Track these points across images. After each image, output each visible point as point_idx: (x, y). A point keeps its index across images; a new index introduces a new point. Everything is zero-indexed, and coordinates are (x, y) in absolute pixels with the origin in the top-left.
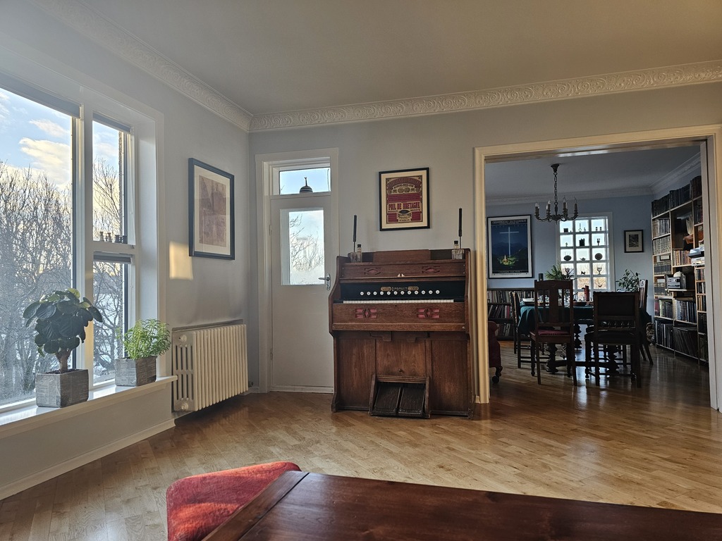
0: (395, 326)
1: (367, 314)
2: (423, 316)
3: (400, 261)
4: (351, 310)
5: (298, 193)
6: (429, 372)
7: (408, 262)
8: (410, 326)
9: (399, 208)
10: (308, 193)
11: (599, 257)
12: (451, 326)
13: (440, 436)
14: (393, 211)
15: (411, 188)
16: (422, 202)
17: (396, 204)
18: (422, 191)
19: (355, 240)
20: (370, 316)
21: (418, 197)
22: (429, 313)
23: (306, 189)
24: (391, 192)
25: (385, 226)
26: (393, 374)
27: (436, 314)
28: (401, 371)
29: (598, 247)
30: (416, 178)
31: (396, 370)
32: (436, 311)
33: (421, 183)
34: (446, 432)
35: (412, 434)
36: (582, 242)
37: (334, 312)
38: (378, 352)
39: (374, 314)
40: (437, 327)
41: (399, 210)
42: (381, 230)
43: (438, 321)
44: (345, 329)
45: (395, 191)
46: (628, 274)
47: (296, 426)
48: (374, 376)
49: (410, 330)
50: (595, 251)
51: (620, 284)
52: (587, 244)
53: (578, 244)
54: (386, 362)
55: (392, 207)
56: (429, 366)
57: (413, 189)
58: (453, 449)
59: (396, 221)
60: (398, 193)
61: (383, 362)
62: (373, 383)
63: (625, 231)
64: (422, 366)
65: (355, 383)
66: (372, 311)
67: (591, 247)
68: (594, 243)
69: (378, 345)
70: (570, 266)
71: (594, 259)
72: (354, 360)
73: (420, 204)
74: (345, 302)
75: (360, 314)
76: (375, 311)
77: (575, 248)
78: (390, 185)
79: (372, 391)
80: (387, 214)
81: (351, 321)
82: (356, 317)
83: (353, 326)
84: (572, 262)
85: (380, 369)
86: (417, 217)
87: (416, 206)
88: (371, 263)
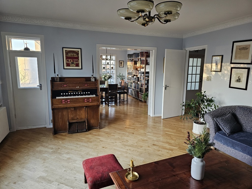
0: (77, 105)
1: (66, 102)
2: (86, 101)
3: (75, 82)
4: (60, 101)
5: (23, 50)
6: (87, 117)
7: (78, 82)
8: (82, 105)
9: (71, 61)
10: (28, 51)
11: (112, 68)
12: (95, 103)
13: (95, 137)
14: (68, 62)
15: (75, 55)
16: (79, 60)
17: (70, 60)
18: (79, 56)
19: (55, 73)
20: (67, 102)
21: (78, 58)
22: (88, 100)
23: (27, 49)
24: (67, 55)
25: (65, 67)
26: (74, 119)
27: (90, 100)
28: (77, 118)
29: (112, 65)
30: (76, 51)
31: (75, 118)
32: (90, 99)
33: (79, 53)
34: (96, 135)
35: (87, 138)
36: (108, 63)
37: (53, 102)
38: (69, 113)
39: (69, 101)
40: (91, 104)
41: (71, 62)
42: (64, 69)
43: (91, 102)
44: (58, 107)
45: (69, 55)
46: (120, 74)
47: (44, 144)
48: (68, 121)
49: (81, 106)
50: (112, 66)
51: (118, 76)
52: (109, 64)
53: (107, 64)
54: (72, 116)
55: (68, 61)
56: (87, 116)
57: (76, 55)
58: (102, 141)
59: (70, 66)
60: (70, 56)
61: (71, 116)
62: (68, 123)
63: (119, 61)
64: (84, 116)
65: (60, 124)
66: (68, 101)
67: (110, 65)
68: (111, 64)
69: (69, 111)
70: (105, 70)
71: (111, 68)
72: (60, 117)
73: (78, 61)
74: (57, 98)
75: (64, 102)
76: (69, 100)
77: (106, 65)
78: (67, 53)
79: (68, 126)
80: (66, 63)
81: (60, 104)
82: (62, 103)
83: (61, 106)
84: (105, 69)
85: (70, 118)
86: (77, 65)
87: (77, 61)
88: (64, 83)
